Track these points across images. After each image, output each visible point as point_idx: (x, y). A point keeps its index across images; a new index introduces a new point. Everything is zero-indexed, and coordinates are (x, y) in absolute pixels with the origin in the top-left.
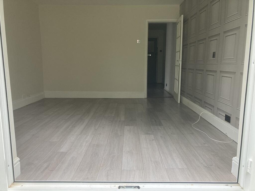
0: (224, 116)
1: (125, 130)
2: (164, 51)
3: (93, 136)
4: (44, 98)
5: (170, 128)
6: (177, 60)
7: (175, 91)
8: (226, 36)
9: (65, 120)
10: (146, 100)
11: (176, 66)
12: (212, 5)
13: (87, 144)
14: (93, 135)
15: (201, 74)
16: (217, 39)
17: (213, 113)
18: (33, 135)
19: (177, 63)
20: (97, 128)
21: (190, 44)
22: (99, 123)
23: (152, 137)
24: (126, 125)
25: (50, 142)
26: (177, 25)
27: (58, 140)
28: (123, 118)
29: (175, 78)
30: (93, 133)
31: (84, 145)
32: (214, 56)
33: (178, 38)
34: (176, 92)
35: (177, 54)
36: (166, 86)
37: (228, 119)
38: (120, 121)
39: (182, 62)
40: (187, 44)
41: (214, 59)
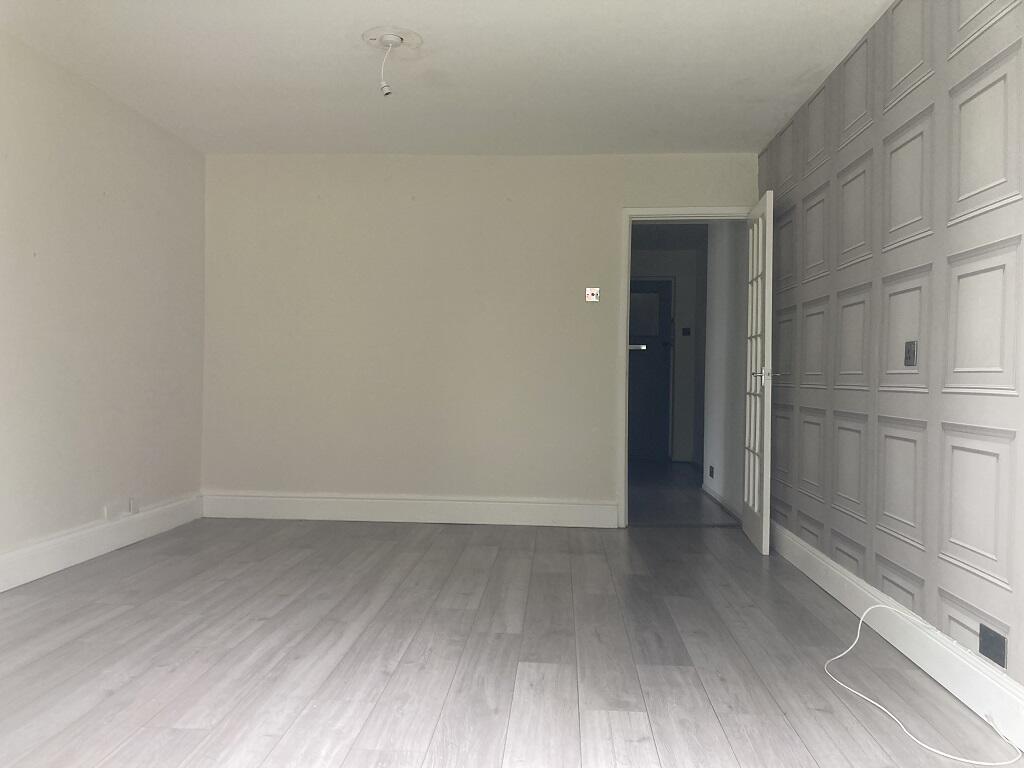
0: (974, 632)
1: (517, 683)
2: (697, 334)
3: (370, 706)
4: (198, 517)
5: (722, 680)
6: (753, 371)
7: (746, 500)
8: (960, 277)
9: (262, 622)
10: (623, 537)
11: (750, 394)
12: (892, 153)
13: (336, 751)
14: (372, 701)
15: (859, 432)
16: (919, 288)
17: (922, 612)
18: (111, 693)
19: (751, 384)
20: (394, 668)
21: (805, 305)
22: (406, 645)
23: (640, 721)
24: (526, 659)
25: (175, 730)
26: (751, 231)
27: (214, 722)
28: (513, 623)
29: (747, 445)
30: (374, 692)
31: (323, 753)
32: (910, 357)
33: (755, 283)
34: (751, 504)
35: (754, 347)
36: (712, 475)
37: (993, 646)
38: (499, 636)
39: (775, 380)
40: (795, 307)
41: (913, 371)
